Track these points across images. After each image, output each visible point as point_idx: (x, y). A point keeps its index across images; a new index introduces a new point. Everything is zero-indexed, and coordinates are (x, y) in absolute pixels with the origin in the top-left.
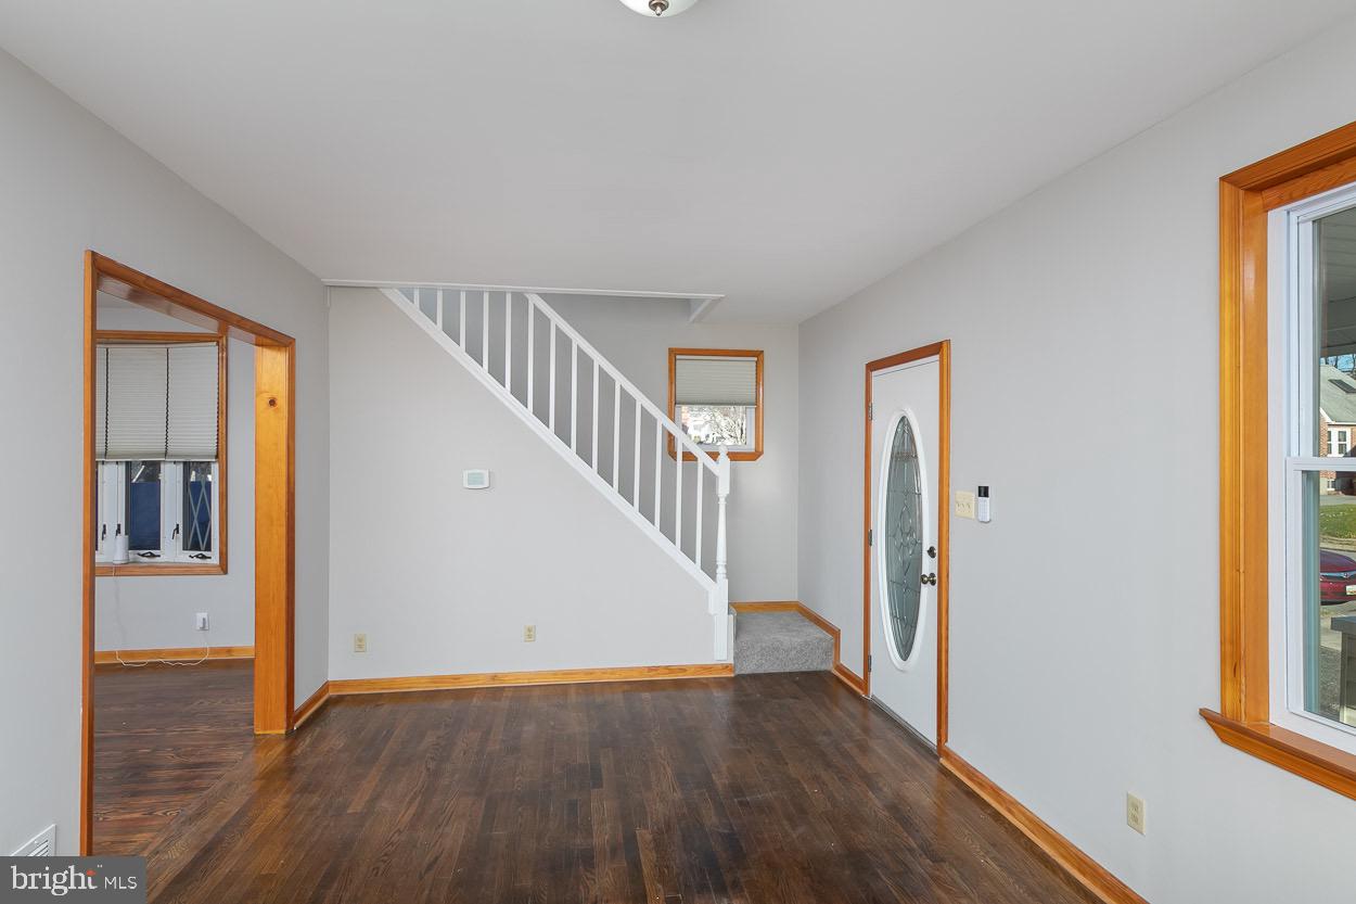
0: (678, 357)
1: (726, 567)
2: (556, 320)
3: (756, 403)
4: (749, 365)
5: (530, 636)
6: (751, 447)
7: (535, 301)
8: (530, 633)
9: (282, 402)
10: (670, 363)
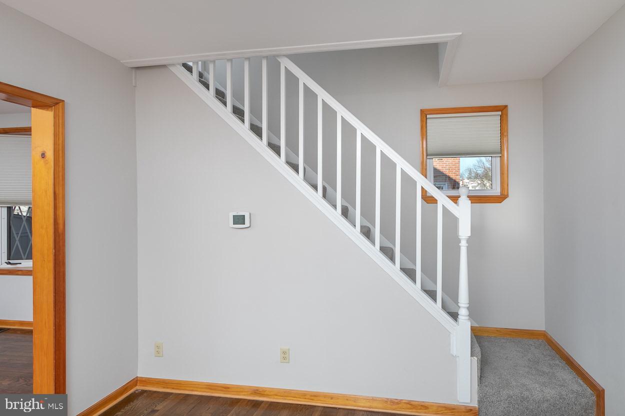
0: (428, 116)
1: (468, 308)
2: (304, 79)
3: (501, 151)
4: (494, 119)
5: (284, 358)
6: (497, 191)
7: (286, 64)
8: (285, 356)
9: (50, 154)
10: (422, 121)
